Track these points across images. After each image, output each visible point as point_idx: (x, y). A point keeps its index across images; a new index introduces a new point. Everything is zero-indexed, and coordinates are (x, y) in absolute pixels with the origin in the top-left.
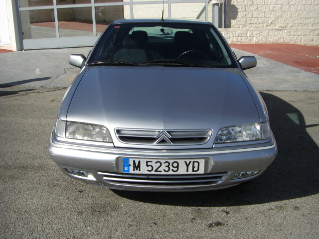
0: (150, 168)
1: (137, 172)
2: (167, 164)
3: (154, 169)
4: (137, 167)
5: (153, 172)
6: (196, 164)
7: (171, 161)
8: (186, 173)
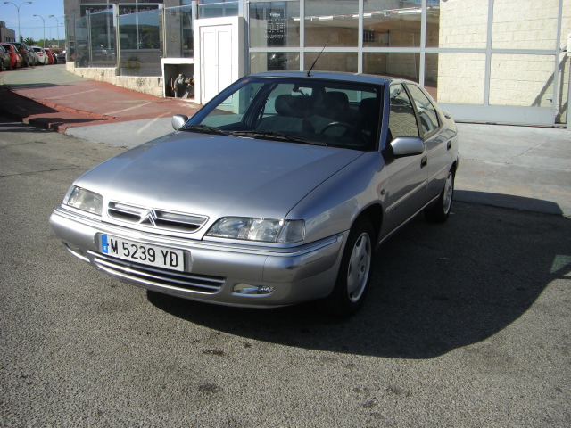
0: (127, 252)
1: (114, 255)
2: (143, 250)
3: (131, 254)
4: (115, 248)
5: (129, 259)
6: (174, 256)
7: (147, 247)
8: (163, 266)
